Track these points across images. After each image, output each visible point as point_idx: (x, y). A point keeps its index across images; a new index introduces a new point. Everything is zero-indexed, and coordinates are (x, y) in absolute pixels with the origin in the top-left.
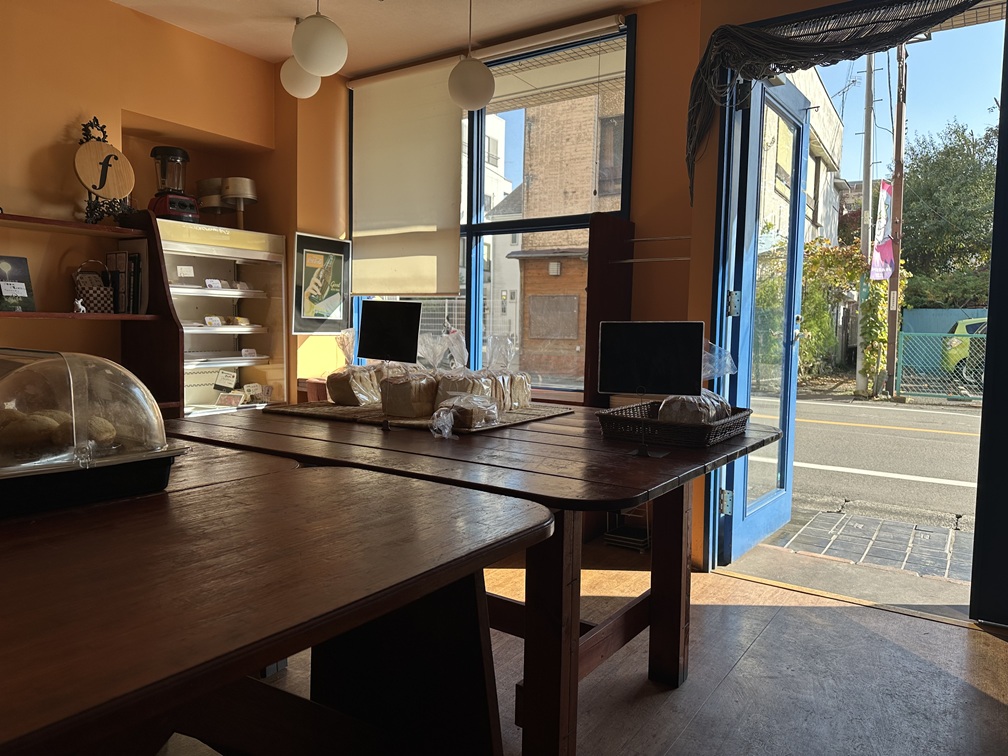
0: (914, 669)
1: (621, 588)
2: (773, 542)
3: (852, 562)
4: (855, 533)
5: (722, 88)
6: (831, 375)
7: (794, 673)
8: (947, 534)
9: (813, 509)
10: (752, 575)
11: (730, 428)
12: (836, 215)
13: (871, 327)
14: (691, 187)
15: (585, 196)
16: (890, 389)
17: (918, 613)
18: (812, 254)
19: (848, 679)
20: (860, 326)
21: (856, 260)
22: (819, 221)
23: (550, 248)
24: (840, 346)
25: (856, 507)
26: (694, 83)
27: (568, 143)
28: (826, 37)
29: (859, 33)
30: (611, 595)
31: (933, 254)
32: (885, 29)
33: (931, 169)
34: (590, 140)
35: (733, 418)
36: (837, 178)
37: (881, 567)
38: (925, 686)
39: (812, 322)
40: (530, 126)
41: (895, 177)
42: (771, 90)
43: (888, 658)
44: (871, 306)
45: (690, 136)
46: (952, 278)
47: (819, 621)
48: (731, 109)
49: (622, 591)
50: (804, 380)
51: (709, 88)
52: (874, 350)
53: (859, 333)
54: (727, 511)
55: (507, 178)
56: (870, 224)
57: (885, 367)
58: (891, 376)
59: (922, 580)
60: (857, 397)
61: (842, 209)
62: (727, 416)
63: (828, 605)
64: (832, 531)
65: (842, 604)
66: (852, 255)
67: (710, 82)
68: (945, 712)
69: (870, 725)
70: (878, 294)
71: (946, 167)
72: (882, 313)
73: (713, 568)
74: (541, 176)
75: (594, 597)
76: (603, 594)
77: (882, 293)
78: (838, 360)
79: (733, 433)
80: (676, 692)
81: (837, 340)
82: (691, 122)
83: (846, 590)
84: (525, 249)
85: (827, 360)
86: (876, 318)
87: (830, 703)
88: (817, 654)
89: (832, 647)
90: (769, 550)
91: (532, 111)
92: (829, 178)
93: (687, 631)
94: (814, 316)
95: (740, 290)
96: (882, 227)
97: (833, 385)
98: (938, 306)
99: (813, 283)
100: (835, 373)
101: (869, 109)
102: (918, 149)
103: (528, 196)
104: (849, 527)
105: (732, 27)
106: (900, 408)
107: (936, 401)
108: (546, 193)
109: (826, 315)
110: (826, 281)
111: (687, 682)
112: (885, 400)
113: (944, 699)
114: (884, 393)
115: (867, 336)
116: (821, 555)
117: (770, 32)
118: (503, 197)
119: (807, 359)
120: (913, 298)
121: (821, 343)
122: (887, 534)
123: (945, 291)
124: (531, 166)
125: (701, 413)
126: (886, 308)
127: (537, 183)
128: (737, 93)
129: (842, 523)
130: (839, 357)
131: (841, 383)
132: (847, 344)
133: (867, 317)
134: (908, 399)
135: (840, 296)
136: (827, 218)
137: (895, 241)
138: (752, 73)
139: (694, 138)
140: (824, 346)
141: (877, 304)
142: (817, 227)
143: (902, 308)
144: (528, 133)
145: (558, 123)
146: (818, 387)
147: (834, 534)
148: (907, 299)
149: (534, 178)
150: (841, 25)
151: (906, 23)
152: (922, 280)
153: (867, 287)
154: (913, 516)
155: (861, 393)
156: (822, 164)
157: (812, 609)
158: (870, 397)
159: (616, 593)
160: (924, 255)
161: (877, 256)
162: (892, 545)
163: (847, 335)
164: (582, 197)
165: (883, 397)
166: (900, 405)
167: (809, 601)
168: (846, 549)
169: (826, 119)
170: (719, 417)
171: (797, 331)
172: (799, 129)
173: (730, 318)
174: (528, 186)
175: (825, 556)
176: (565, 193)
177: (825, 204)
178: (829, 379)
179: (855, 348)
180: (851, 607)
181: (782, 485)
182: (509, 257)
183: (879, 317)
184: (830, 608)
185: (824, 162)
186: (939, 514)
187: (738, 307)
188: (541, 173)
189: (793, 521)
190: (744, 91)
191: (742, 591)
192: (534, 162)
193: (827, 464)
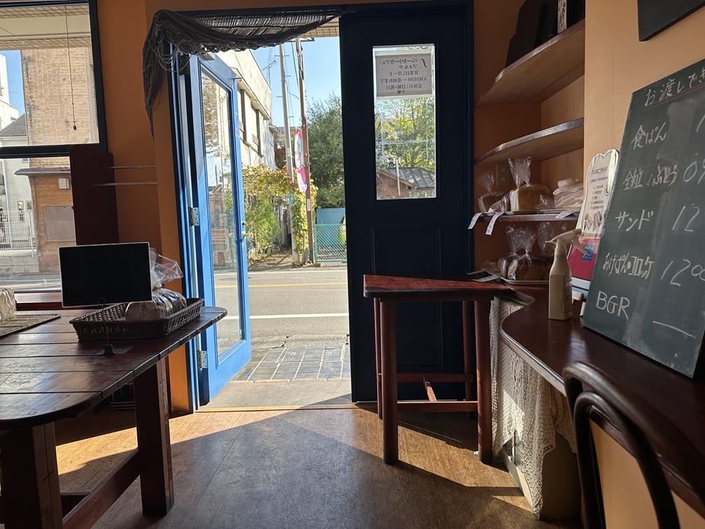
0: (323, 446)
1: (124, 444)
2: (240, 378)
3: (289, 381)
4: (291, 359)
5: (167, 57)
6: (279, 252)
7: (251, 474)
8: (341, 348)
9: (267, 347)
10: (224, 407)
11: (185, 317)
12: (273, 148)
13: (298, 222)
14: (152, 130)
15: (85, 125)
16: (311, 259)
17: (325, 406)
18: (259, 175)
19: (285, 466)
20: (291, 221)
21: (285, 179)
22: (262, 153)
23: (58, 166)
24: (283, 233)
25: (293, 341)
26: (145, 50)
27: (65, 82)
28: (236, 31)
29: (257, 31)
30: (115, 453)
31: (329, 175)
32: (273, 31)
33: (323, 123)
34: (84, 81)
35: (189, 308)
36: (270, 124)
37: (306, 379)
38: (329, 456)
39: (264, 220)
40: (27, 65)
41: (302, 127)
42: (205, 62)
43: (308, 443)
44: (297, 209)
45: (146, 91)
46: (340, 190)
47: (267, 429)
48: (175, 74)
49: (124, 447)
50: (263, 258)
51: (156, 56)
52: (301, 236)
53: (292, 226)
54: (204, 366)
55: (12, 105)
56: (291, 157)
57: (308, 246)
58: (311, 251)
59: (328, 382)
60: (294, 266)
61: (276, 145)
62: (183, 308)
63: (274, 416)
64: (277, 361)
65: (282, 412)
66: (283, 176)
67: (156, 51)
68: (339, 470)
69: (297, 496)
70: (299, 201)
71: (331, 122)
72: (303, 214)
73: (197, 409)
74: (43, 107)
75: (99, 459)
76: (107, 455)
77: (302, 200)
78: (283, 242)
79: (189, 319)
80: (165, 519)
81: (281, 230)
82: (146, 80)
83: (284, 402)
84: (34, 167)
85: (276, 243)
86: (300, 216)
87: (273, 488)
88: (266, 454)
89: (275, 446)
90: (236, 384)
91: (28, 53)
92: (265, 124)
93: (170, 470)
94: (265, 215)
95: (198, 207)
96: (298, 158)
97: (280, 259)
98: (334, 207)
99: (262, 194)
100: (281, 252)
101: (284, 82)
102: (315, 110)
103: (31, 123)
104: (288, 356)
105: (169, 12)
106: (318, 271)
107: (336, 264)
108: (48, 121)
109: (273, 215)
110: (270, 193)
111: (174, 507)
112: (310, 266)
113: (339, 460)
114: (309, 262)
115: (296, 227)
116: (270, 380)
117: (197, 20)
118: (9, 122)
119: (264, 244)
120: (321, 202)
121: (271, 233)
122: (311, 356)
123: (337, 197)
124: (31, 98)
125: (159, 310)
126: (305, 210)
127: (39, 112)
128: (179, 62)
129: (284, 354)
130: (283, 240)
131: (285, 257)
132: (287, 232)
133: (295, 216)
134: (322, 264)
135: (280, 202)
136: (267, 151)
137: (306, 168)
138: (188, 49)
139: (150, 92)
140: (274, 234)
141: (300, 208)
142: (261, 156)
143: (315, 209)
144: (26, 71)
145: (54, 65)
146: (272, 262)
147: (279, 362)
148: (317, 203)
149: (35, 108)
150: (245, 24)
151: (285, 30)
152: (324, 190)
153: (293, 196)
154: (324, 340)
155: (296, 263)
156: (260, 115)
157: (263, 422)
158: (302, 265)
159: (120, 450)
160: (324, 176)
161: (299, 176)
162: (312, 363)
163: (287, 226)
164: (82, 126)
165: (309, 264)
166: (318, 268)
167: (261, 416)
168: (286, 372)
169: (260, 84)
170: (175, 309)
171: (244, 232)
172: (229, 92)
173: (193, 227)
174: (30, 116)
175: (273, 380)
176: (67, 122)
177: (265, 141)
178: (278, 255)
179: (290, 235)
180: (287, 413)
181: (243, 337)
182: (18, 173)
183: (302, 215)
184: (275, 417)
185: (261, 113)
186: (338, 336)
187: (198, 219)
188: (42, 104)
189: (253, 359)
190: (184, 61)
191: (218, 421)
192: (34, 95)
193: (276, 314)
